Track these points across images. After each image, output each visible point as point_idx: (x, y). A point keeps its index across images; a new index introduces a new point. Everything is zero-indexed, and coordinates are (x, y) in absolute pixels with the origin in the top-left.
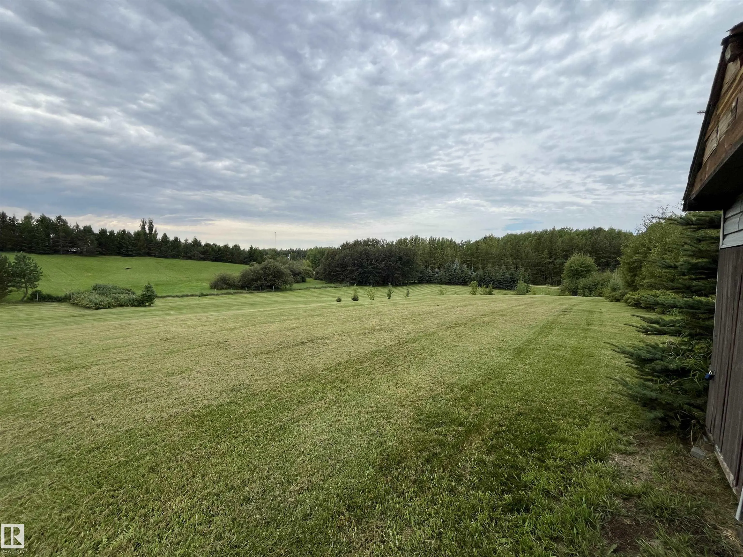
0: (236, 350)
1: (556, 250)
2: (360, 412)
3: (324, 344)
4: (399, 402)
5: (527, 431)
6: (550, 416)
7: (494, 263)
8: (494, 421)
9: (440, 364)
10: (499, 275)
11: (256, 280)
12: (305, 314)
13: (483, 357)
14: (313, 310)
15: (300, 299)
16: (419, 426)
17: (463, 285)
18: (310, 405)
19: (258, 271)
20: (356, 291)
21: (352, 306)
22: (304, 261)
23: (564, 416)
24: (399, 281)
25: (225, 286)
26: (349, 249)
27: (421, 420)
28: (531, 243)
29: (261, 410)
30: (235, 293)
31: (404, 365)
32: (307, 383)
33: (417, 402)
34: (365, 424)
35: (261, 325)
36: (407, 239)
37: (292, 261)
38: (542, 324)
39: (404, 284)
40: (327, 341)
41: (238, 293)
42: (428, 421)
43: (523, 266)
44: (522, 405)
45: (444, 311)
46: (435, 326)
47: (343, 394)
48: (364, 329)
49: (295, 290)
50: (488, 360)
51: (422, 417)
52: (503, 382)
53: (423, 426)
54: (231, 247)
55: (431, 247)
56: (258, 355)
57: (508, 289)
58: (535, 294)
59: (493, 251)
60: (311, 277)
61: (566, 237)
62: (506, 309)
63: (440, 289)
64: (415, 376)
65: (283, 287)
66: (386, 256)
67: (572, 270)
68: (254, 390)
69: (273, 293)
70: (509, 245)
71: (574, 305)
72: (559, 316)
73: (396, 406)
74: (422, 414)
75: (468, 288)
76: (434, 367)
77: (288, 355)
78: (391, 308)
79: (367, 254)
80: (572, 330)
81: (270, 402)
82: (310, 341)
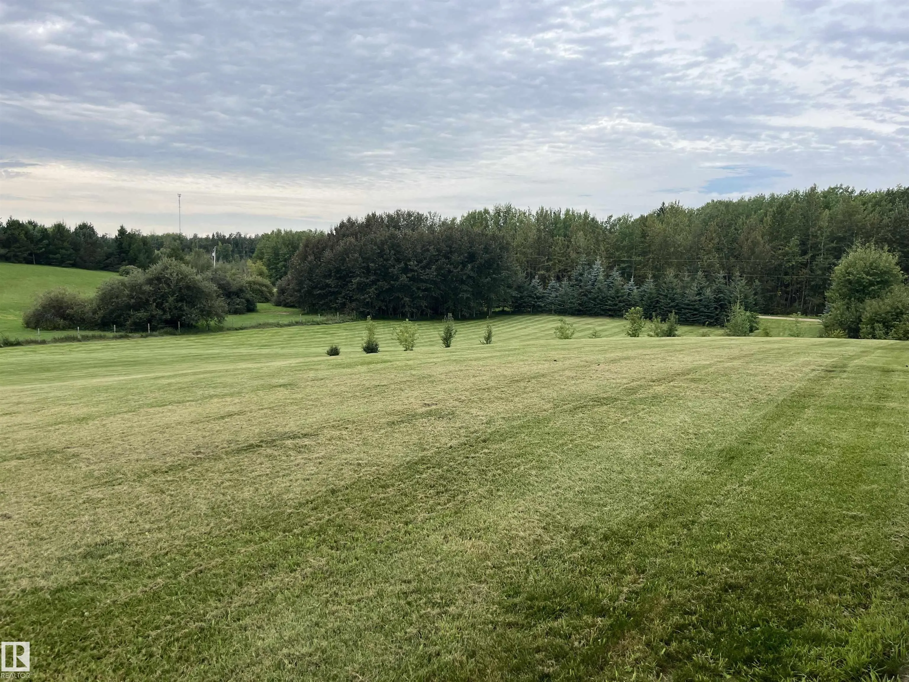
0: (92, 467)
1: (816, 237)
2: (380, 594)
3: (299, 449)
4: (468, 570)
5: (742, 623)
6: (791, 591)
7: (679, 267)
8: (674, 605)
9: (559, 487)
10: (691, 293)
11: (137, 308)
12: (256, 383)
13: (652, 469)
14: (272, 375)
15: (243, 351)
16: (511, 618)
17: (611, 316)
18: (270, 583)
19: (141, 286)
20: (371, 331)
21: (362, 364)
22: (250, 262)
23: (821, 589)
24: (469, 308)
25: (62, 322)
26: (355, 235)
27: (516, 605)
28: (761, 221)
29: (156, 597)
30: (86, 338)
31: (480, 491)
32: (262, 534)
33: (508, 569)
34: (394, 617)
35: (152, 410)
36: (486, 211)
37: (221, 262)
38: (781, 398)
39: (481, 316)
40: (306, 441)
41: (94, 338)
42: (531, 607)
43: (742, 273)
44: (734, 569)
45: (568, 373)
46: (549, 406)
47: (343, 556)
48: (390, 414)
49: (229, 329)
50: (662, 476)
51: (517, 600)
52: (693, 522)
53: (520, 619)
54: (73, 230)
55: (539, 230)
56: (146, 475)
57: (711, 325)
58: (767, 335)
59: (679, 238)
60: (267, 300)
61: (839, 208)
62: (705, 367)
63: (559, 324)
64: (503, 512)
65: (202, 323)
66: (438, 250)
67: (850, 282)
68: (137, 555)
69: (178, 337)
70: (713, 224)
71: (851, 358)
72: (816, 380)
73: (461, 579)
74: (517, 594)
75: (624, 322)
76: (545, 492)
77: (216, 476)
78: (452, 368)
79: (396, 247)
80: (845, 409)
81: (175, 578)
82: (267, 442)
